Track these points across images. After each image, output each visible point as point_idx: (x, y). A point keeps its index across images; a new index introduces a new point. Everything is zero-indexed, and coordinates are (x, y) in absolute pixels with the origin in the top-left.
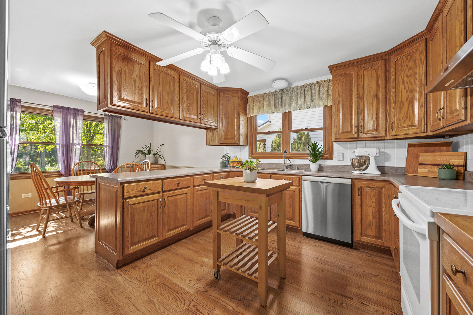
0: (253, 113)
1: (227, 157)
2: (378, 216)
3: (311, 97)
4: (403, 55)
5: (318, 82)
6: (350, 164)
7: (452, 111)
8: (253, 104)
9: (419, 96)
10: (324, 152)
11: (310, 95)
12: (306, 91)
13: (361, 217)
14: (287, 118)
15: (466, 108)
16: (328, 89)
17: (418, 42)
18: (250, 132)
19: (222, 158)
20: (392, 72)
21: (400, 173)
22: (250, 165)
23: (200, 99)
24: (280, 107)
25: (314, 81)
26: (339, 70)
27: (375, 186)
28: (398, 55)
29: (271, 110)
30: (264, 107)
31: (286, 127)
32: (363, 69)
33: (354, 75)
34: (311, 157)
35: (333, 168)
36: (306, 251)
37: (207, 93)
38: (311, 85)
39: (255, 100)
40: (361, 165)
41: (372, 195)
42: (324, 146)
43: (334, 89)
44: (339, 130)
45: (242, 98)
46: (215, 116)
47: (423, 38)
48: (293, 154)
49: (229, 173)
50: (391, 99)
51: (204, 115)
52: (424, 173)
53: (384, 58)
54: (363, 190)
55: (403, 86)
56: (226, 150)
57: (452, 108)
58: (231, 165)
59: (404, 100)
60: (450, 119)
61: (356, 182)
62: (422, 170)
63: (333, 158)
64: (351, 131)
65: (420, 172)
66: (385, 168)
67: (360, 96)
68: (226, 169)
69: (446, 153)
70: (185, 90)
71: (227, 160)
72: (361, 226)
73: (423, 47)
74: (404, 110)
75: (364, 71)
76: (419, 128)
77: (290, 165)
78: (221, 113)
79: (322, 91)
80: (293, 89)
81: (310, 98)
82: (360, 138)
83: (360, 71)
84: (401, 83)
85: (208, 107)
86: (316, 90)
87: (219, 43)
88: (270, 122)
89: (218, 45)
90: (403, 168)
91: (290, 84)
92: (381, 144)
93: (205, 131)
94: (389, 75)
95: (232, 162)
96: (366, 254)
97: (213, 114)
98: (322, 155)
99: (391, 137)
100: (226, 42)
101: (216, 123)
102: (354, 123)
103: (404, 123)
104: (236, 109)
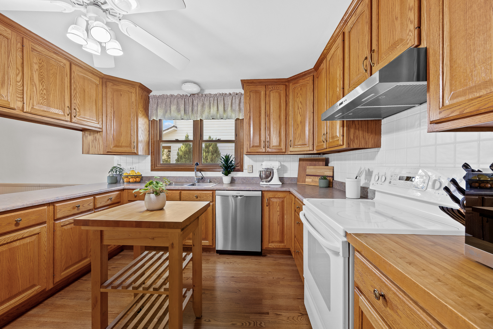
0: (157, 116)
1: (118, 169)
2: (281, 223)
3: (224, 108)
4: (299, 84)
5: (230, 94)
6: (258, 176)
7: (334, 137)
8: (157, 105)
9: (309, 120)
10: (236, 164)
11: (223, 106)
12: (219, 100)
13: (269, 226)
14: (198, 126)
15: (343, 136)
16: (240, 102)
17: (308, 77)
18: (153, 139)
19: (110, 172)
20: (291, 97)
21: (294, 183)
22: (156, 188)
23: (69, 85)
24: (190, 113)
25: (227, 91)
26: (250, 86)
27: (279, 197)
28: (295, 84)
29: (180, 116)
30: (172, 111)
31: (198, 136)
32: (270, 90)
33: (263, 93)
34: (224, 169)
35: (244, 180)
36: (221, 272)
37: (84, 79)
38: (224, 95)
39: (160, 101)
40: (267, 177)
41: (277, 205)
42: (236, 158)
43: (245, 103)
44: (250, 144)
45: (142, 96)
46: (99, 114)
47: (311, 75)
48: (205, 166)
49: (122, 192)
50: (290, 121)
51: (78, 110)
52: (309, 182)
53: (285, 84)
54: (270, 201)
55: (298, 110)
56: (117, 160)
57: (333, 134)
58: (125, 180)
59: (299, 123)
60: (331, 142)
61: (265, 194)
62: (308, 180)
63: (244, 170)
64: (259, 146)
65: (307, 182)
66: (284, 178)
67: (267, 114)
68: (117, 187)
69: (323, 167)
70: (36, 67)
71: (118, 173)
72: (269, 234)
73: (311, 82)
74: (299, 131)
75: (270, 91)
76: (308, 147)
77: (202, 178)
78: (109, 111)
79: (234, 103)
80: (205, 96)
81: (222, 109)
82: (267, 152)
83: (267, 91)
84: (297, 108)
85: (84, 100)
86: (228, 100)
87: (104, 7)
88: (176, 127)
89: (102, 9)
90: (296, 179)
91: (202, 90)
92: (281, 157)
93: (81, 132)
94: (289, 99)
95: (127, 177)
96: (272, 259)
97: (94, 110)
98: (235, 167)
99: (289, 153)
100: (117, 10)
101: (101, 123)
102: (263, 139)
103: (299, 141)
104: (133, 109)
